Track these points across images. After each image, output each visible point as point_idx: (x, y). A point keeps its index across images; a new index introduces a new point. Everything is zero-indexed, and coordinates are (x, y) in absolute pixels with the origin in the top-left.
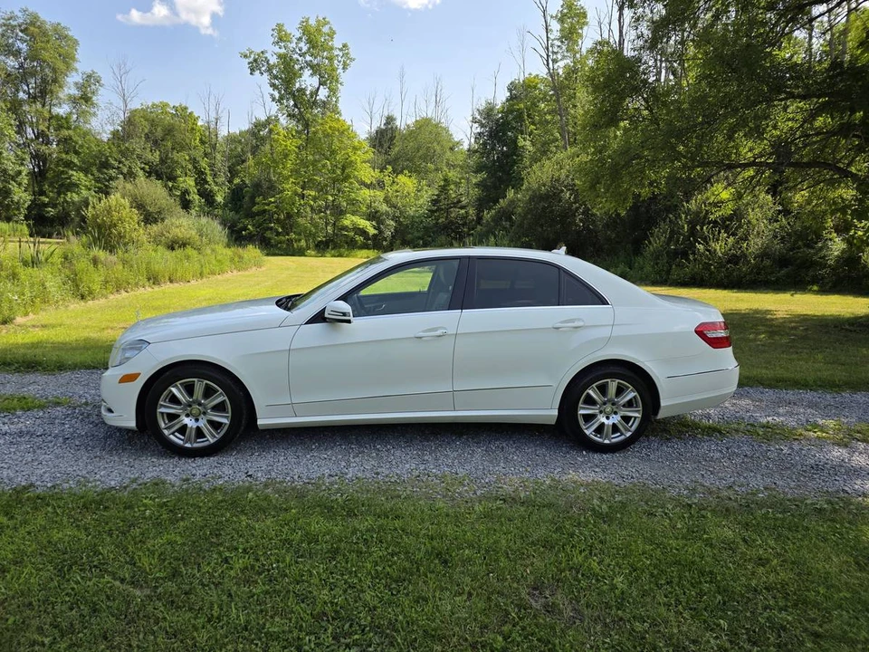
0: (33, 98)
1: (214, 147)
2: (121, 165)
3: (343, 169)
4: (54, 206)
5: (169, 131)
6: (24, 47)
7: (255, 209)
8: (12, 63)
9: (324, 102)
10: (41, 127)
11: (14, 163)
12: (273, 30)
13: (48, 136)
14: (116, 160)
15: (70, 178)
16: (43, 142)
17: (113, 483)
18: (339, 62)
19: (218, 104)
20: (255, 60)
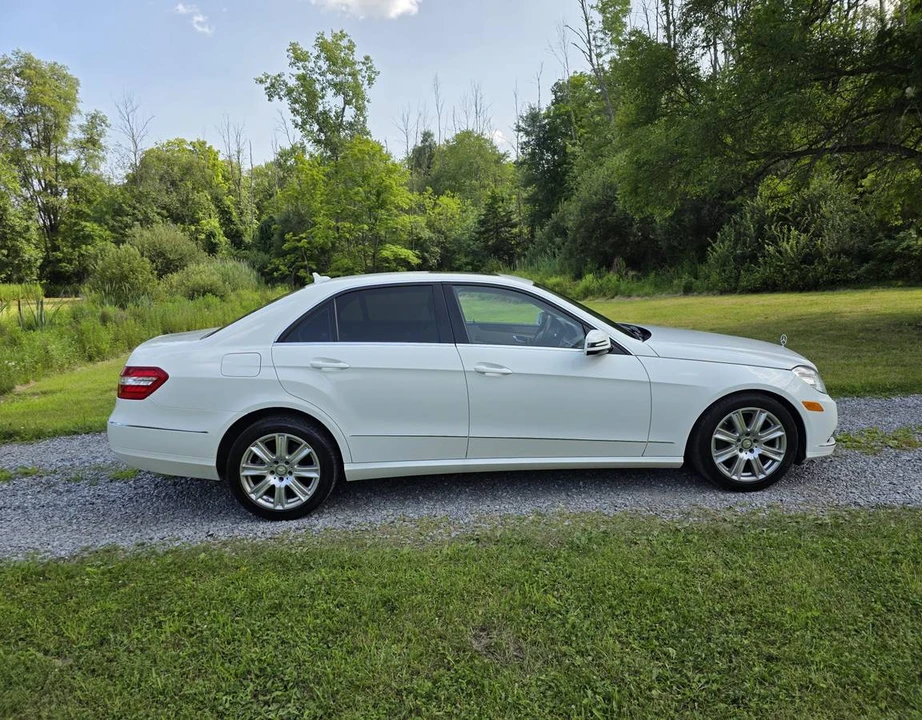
0: (37, 147)
1: (238, 183)
2: (136, 211)
3: (378, 194)
4: (70, 262)
5: (187, 170)
6: (22, 92)
7: (286, 246)
8: (10, 111)
9: (351, 124)
10: (48, 178)
11: (21, 219)
12: (288, 51)
13: (56, 186)
14: (130, 206)
15: (83, 230)
16: (51, 193)
17: (63, 553)
18: (364, 77)
19: (238, 135)
20: (273, 85)
